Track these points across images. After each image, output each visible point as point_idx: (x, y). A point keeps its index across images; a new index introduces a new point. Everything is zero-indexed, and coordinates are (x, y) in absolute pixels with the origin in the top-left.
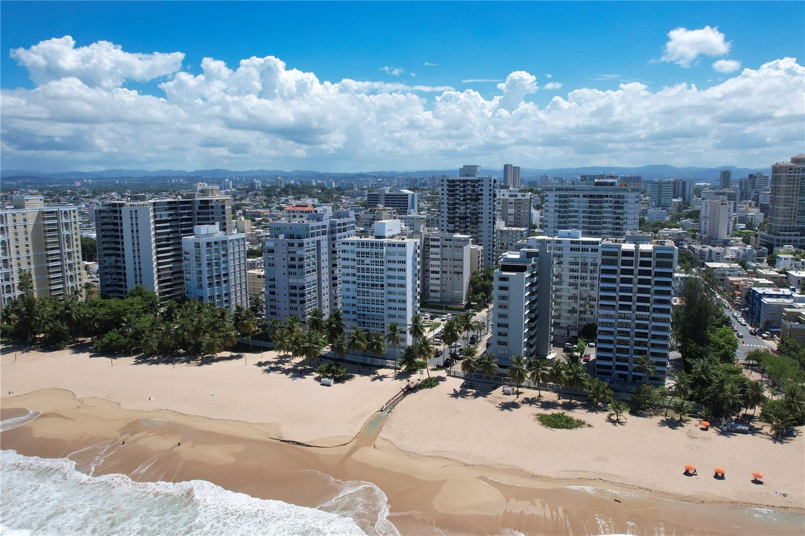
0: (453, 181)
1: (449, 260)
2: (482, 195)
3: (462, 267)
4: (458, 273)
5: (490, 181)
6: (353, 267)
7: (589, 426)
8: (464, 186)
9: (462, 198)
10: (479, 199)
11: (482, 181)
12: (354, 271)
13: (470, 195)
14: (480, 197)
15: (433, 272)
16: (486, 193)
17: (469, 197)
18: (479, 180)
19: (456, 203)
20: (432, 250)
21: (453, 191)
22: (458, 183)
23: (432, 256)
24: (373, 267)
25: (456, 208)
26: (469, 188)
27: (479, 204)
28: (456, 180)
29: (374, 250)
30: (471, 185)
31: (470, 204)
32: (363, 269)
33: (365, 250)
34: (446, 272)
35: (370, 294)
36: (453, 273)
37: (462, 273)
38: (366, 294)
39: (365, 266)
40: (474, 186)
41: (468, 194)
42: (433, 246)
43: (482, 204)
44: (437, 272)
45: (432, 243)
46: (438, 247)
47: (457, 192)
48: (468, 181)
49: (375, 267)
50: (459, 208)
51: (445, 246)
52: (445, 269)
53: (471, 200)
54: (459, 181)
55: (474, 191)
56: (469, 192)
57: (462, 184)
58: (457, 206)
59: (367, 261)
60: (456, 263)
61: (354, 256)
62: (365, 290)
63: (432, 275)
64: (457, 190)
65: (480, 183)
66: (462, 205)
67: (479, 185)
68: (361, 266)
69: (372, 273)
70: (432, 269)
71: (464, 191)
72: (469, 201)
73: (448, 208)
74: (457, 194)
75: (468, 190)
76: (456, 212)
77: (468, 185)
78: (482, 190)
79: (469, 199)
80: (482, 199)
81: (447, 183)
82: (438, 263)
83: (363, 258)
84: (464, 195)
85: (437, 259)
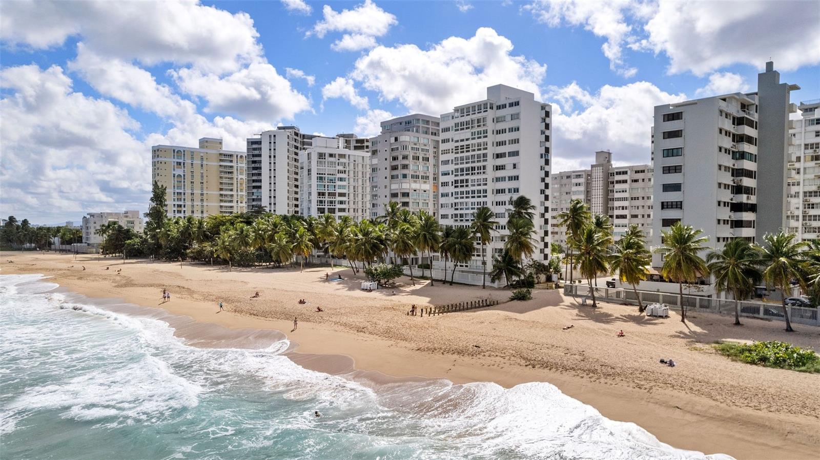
1: (640, 199)
20: (618, 187)
23: (616, 195)
24: (473, 142)
29: (476, 116)
32: (462, 147)
35: (470, 183)
36: (646, 216)
39: (465, 143)
42: (619, 182)
49: (476, 141)
52: (635, 212)
59: (467, 134)
61: (453, 133)
62: (465, 177)
63: (617, 221)
68: (459, 144)
69: (473, 151)
70: (616, 212)
82: (626, 204)
85: (625, 199)
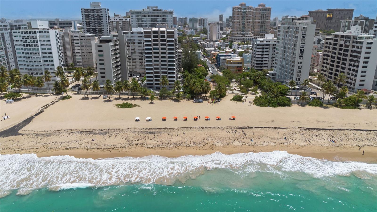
0: (88, 10)
1: (84, 46)
2: (102, 17)
3: (91, 49)
4: (90, 52)
5: (106, 10)
6: (21, 45)
7: (139, 106)
8: (93, 12)
9: (92, 19)
10: (101, 19)
11: (102, 10)
12: (22, 47)
13: (96, 17)
14: (101, 18)
15: (77, 53)
16: (104, 16)
17: (96, 18)
18: (100, 10)
19: (90, 21)
20: (75, 41)
21: (88, 15)
22: (89, 11)
23: (75, 45)
24: (32, 44)
25: (90, 24)
26: (95, 13)
27: (101, 21)
28: (89, 9)
29: (31, 35)
30: (96, 12)
31: (97, 21)
32: (27, 45)
33: (26, 35)
34: (84, 52)
35: (33, 58)
36: (87, 53)
37: (91, 52)
38: (30, 58)
39: (28, 44)
40: (98, 12)
41: (95, 17)
42: (75, 40)
43: (103, 21)
44: (79, 53)
45: (75, 38)
46: (78, 40)
47: (90, 15)
48: (94, 10)
49: (33, 44)
50: (91, 24)
51: (82, 40)
52: (83, 51)
53: (97, 19)
54: (90, 9)
55: (98, 15)
56: (96, 16)
57: (92, 11)
58: (91, 23)
59: (29, 40)
60: (88, 48)
61: (21, 39)
62: (30, 56)
63: (77, 54)
64: (89, 14)
65: (101, 11)
66: (93, 22)
67: (100, 12)
68: (25, 44)
69: (32, 47)
70: (76, 51)
71: (93, 15)
72: (96, 20)
73: (86, 24)
74: (90, 17)
75: (95, 14)
76: (91, 26)
77: (95, 12)
78: (102, 14)
79: (96, 19)
80: (103, 19)
81: (84, 11)
82: (79, 48)
83: (26, 39)
84: (94, 17)
85: (78, 46)
